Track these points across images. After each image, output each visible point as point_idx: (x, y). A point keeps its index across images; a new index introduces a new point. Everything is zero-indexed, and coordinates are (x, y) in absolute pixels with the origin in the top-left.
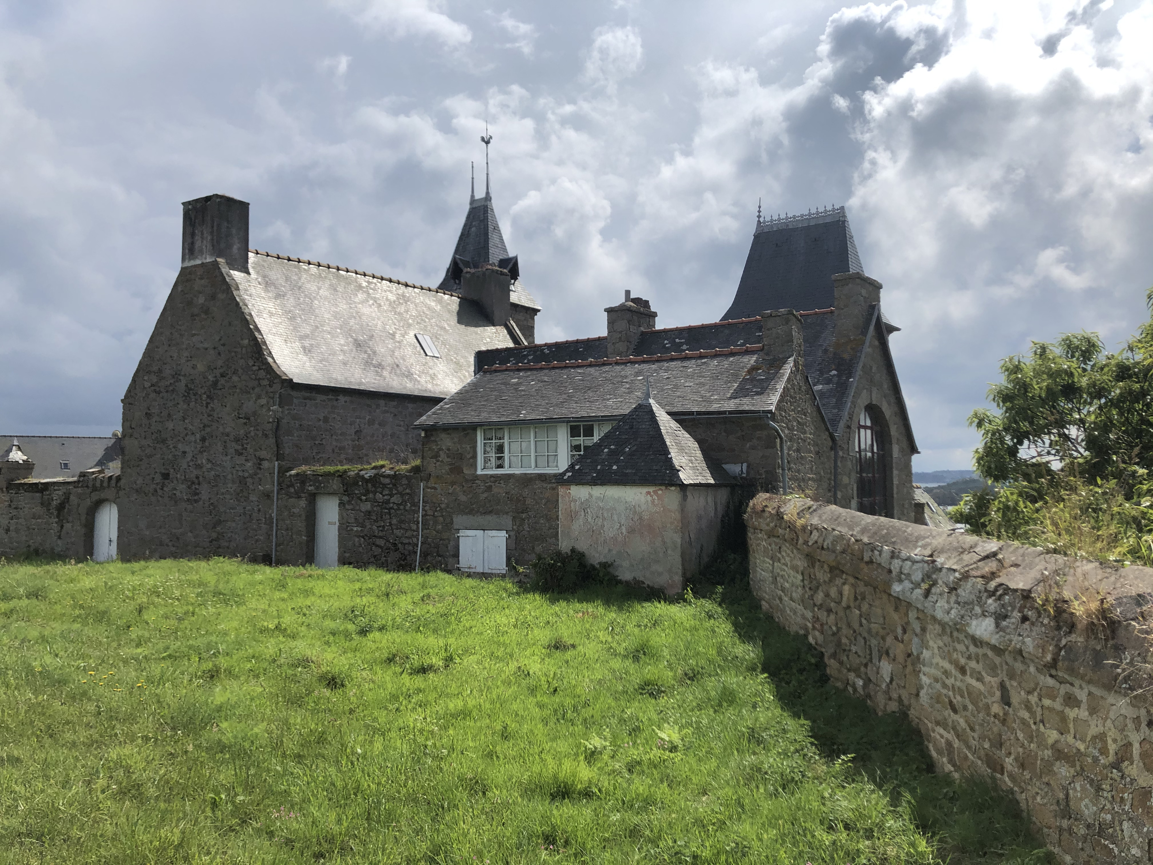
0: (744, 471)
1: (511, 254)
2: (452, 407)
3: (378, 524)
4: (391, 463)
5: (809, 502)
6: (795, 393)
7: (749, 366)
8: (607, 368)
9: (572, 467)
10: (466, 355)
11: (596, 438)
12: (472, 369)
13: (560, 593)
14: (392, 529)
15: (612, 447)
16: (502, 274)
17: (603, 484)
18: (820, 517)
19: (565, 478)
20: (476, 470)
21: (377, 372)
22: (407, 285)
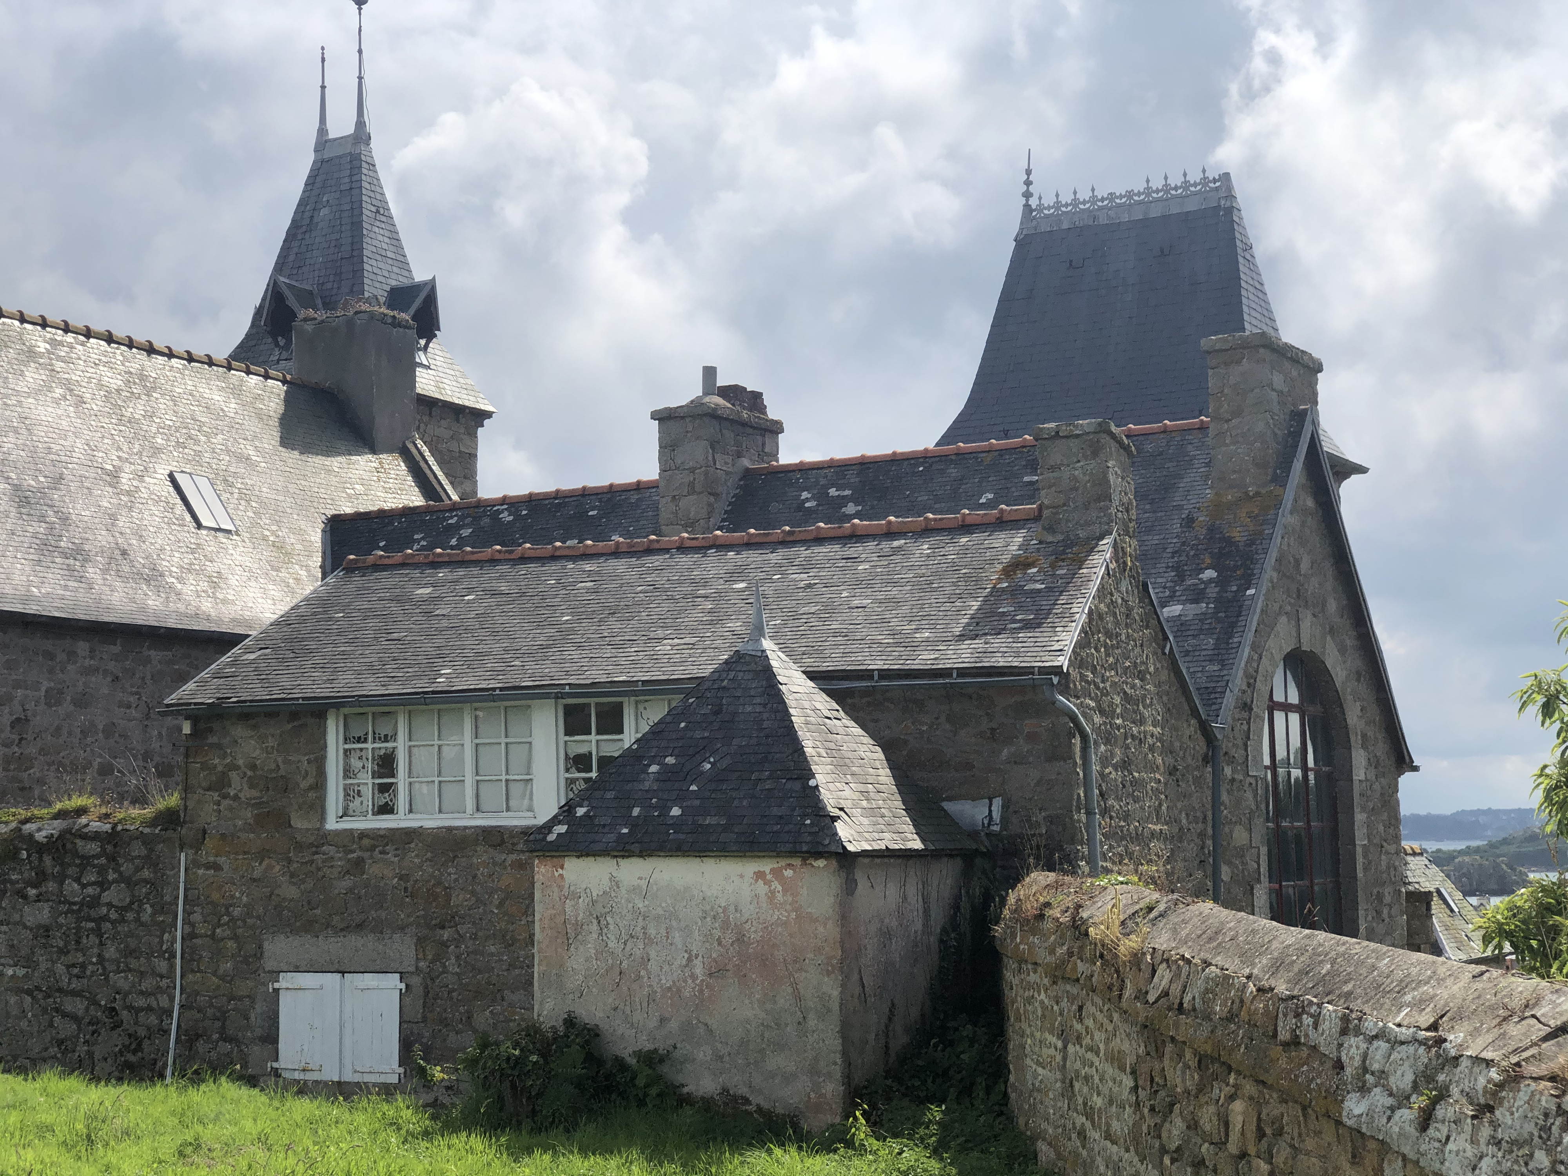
0: (996, 816)
1: (420, 275)
2: (265, 658)
3: (70, 959)
4: (104, 803)
5: (1151, 895)
6: (1117, 623)
7: (1006, 558)
8: (656, 560)
9: (567, 811)
10: (303, 524)
11: (629, 737)
12: (317, 560)
13: (538, 1130)
14: (105, 974)
15: (670, 760)
16: (396, 323)
17: (645, 852)
18: (1175, 931)
19: (551, 837)
20: (323, 818)
21: (70, 569)
22: (151, 350)
